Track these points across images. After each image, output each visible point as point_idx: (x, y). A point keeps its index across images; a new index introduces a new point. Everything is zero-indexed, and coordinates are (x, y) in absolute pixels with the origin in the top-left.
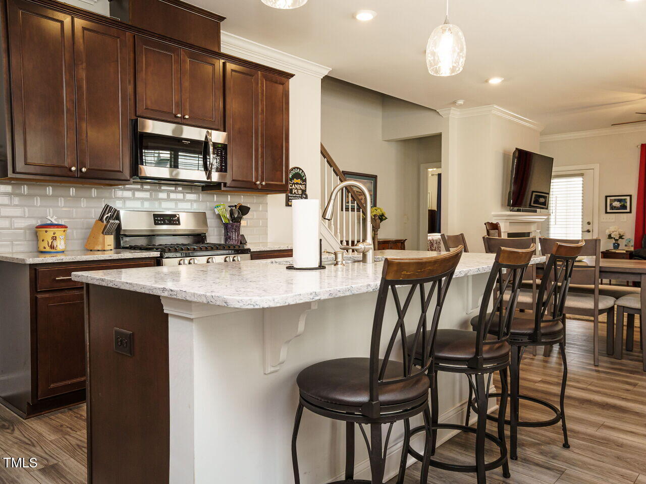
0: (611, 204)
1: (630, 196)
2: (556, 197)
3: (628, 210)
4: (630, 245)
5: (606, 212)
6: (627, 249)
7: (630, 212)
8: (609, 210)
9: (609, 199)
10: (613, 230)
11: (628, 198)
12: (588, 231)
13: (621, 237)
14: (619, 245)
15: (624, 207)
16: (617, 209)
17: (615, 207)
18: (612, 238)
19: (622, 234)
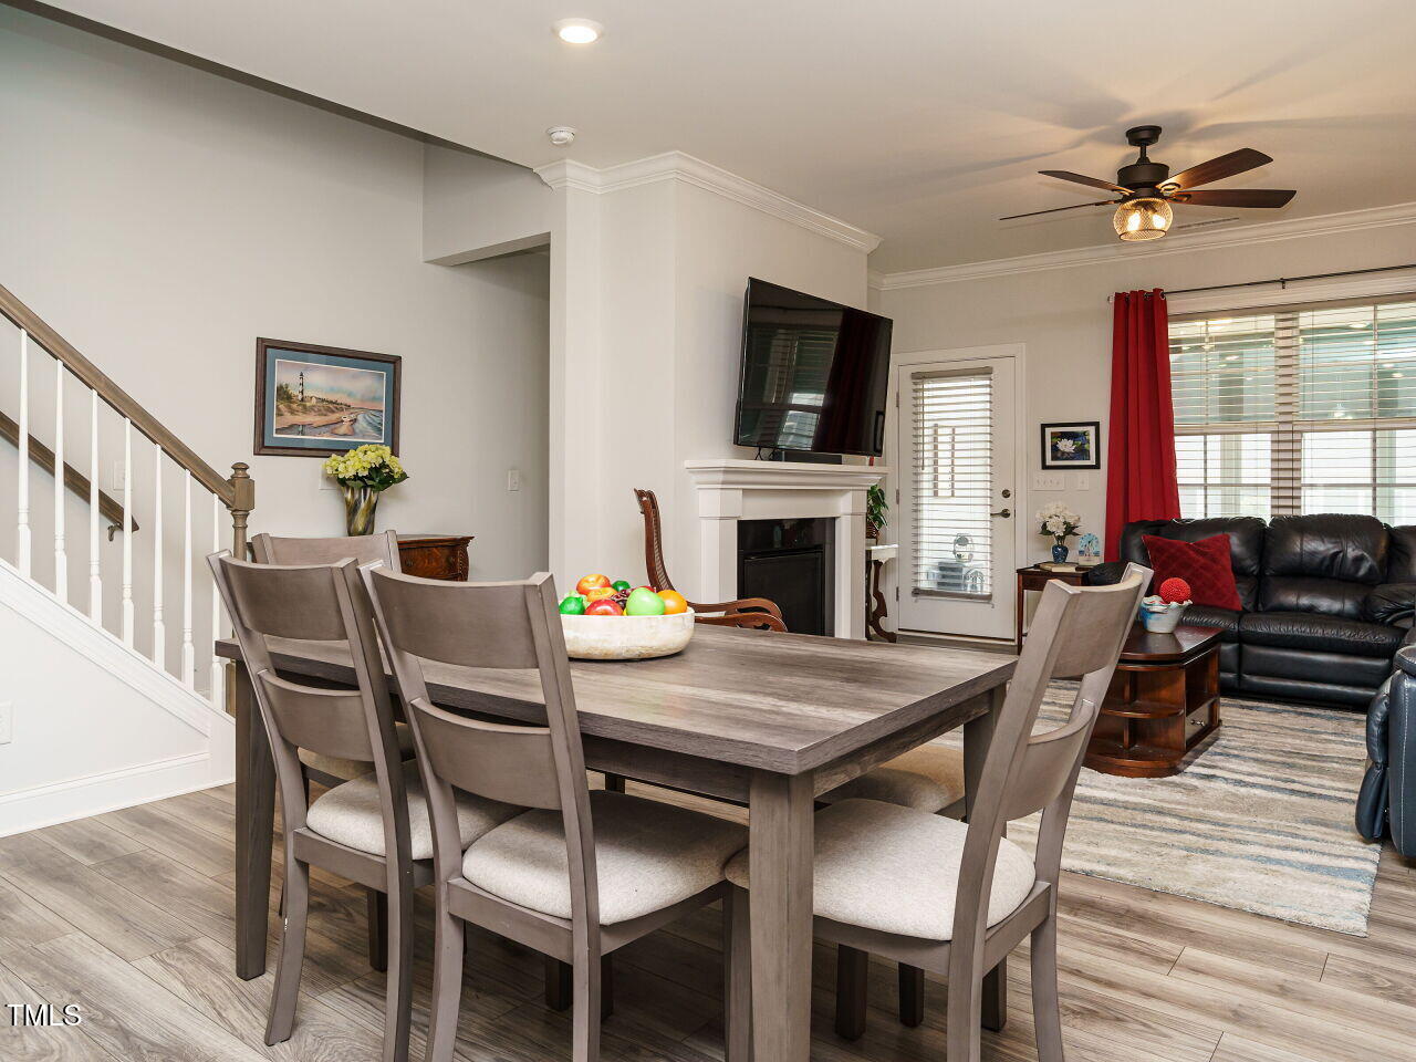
0: (1055, 448)
1: (1096, 425)
2: (936, 425)
3: (1092, 462)
4: (1092, 551)
5: (1045, 467)
6: (1083, 561)
7: (1097, 466)
8: (1049, 462)
9: (1049, 431)
10: (1053, 512)
11: (1092, 430)
12: (1005, 514)
13: (1070, 529)
14: (1066, 550)
15: (1082, 452)
16: (1067, 459)
17: (1063, 453)
18: (1050, 533)
19: (1072, 521)
